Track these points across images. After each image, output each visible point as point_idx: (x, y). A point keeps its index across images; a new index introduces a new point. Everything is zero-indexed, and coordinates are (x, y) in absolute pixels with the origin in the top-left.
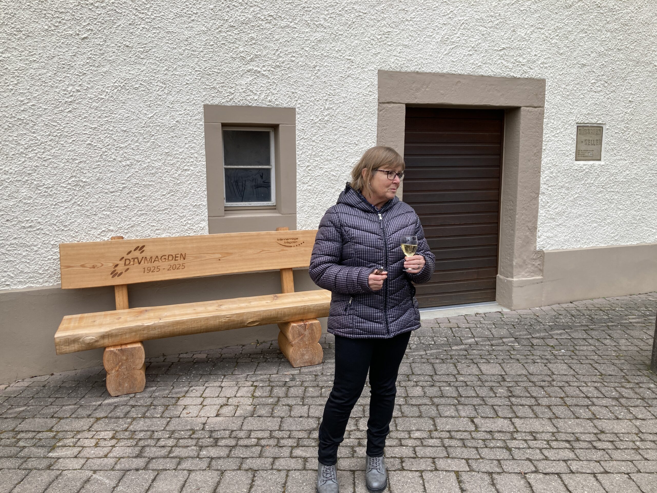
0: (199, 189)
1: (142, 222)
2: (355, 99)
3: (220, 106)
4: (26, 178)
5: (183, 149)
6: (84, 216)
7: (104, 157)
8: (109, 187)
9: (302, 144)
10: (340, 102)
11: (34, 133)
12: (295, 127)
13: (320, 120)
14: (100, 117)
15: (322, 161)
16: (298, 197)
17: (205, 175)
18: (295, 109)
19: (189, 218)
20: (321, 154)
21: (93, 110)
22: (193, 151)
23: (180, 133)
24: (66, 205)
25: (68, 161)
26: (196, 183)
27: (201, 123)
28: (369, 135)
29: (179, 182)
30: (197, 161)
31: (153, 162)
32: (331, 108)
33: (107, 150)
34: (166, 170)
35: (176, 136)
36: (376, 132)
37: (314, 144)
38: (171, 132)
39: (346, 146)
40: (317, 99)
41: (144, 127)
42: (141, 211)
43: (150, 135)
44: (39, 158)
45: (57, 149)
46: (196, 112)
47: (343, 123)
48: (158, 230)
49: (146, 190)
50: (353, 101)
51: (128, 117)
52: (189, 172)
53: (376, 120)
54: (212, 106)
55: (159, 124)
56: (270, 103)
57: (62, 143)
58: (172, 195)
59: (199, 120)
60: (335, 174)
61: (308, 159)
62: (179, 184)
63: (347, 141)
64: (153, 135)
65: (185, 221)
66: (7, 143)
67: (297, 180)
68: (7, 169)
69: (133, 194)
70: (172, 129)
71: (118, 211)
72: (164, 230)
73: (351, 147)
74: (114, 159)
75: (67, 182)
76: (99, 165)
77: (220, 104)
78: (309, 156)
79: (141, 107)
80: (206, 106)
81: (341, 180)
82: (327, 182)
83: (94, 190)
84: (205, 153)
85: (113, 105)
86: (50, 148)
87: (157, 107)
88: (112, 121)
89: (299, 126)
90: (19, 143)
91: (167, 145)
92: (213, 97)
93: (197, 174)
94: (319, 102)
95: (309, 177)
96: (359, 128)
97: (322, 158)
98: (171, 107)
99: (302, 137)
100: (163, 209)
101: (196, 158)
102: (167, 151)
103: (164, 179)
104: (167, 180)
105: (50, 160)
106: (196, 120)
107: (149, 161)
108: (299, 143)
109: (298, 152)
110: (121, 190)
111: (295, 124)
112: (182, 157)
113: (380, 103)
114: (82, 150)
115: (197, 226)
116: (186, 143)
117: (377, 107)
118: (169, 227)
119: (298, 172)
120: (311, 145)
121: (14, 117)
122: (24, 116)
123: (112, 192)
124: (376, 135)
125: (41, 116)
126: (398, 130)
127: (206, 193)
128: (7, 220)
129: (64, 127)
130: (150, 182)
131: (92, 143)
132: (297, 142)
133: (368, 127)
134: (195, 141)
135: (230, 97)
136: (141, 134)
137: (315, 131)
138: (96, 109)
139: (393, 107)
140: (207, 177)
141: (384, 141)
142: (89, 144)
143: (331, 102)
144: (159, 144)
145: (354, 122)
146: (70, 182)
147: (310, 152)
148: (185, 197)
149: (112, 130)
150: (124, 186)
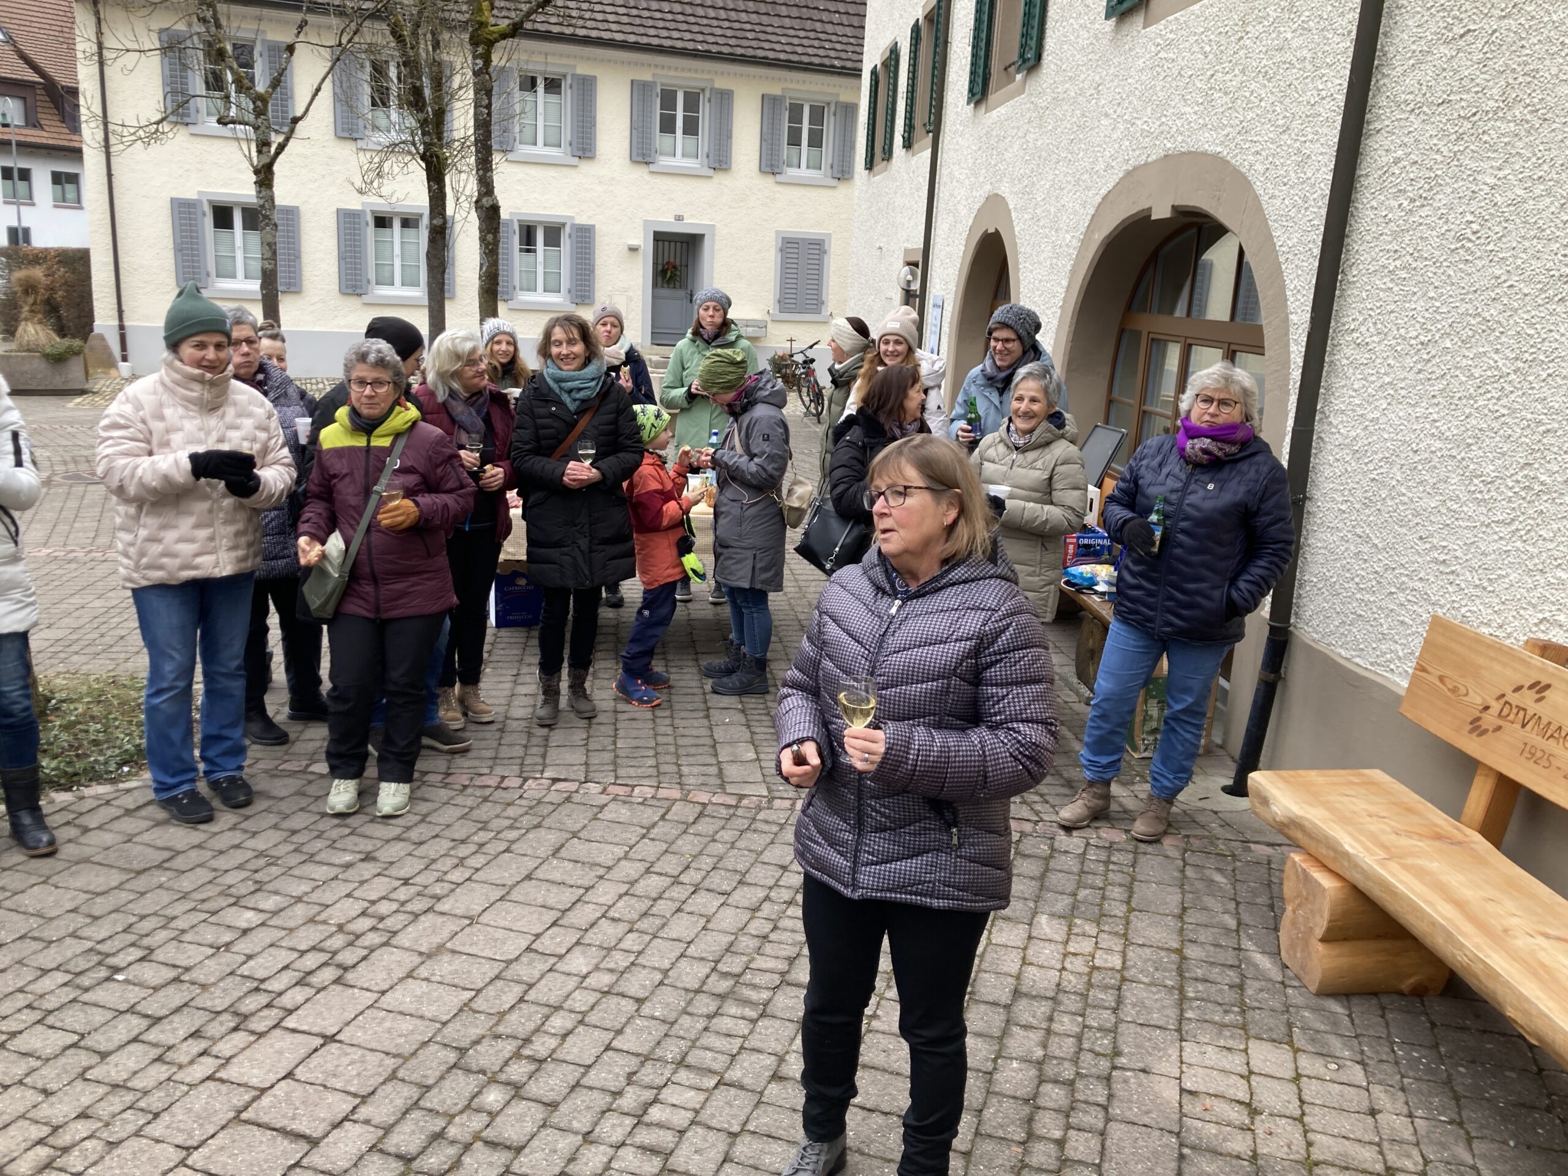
4: (1463, 454)
6: (1523, 567)
25: (1528, 426)
44: (1490, 410)
45: (1520, 393)
66: (1458, 372)
75: (1516, 477)
86: (1510, 389)
90: (1472, 374)
105: (1504, 419)
121: (1479, 315)
122: (1493, 311)
125: (1516, 311)
129: (1544, 340)
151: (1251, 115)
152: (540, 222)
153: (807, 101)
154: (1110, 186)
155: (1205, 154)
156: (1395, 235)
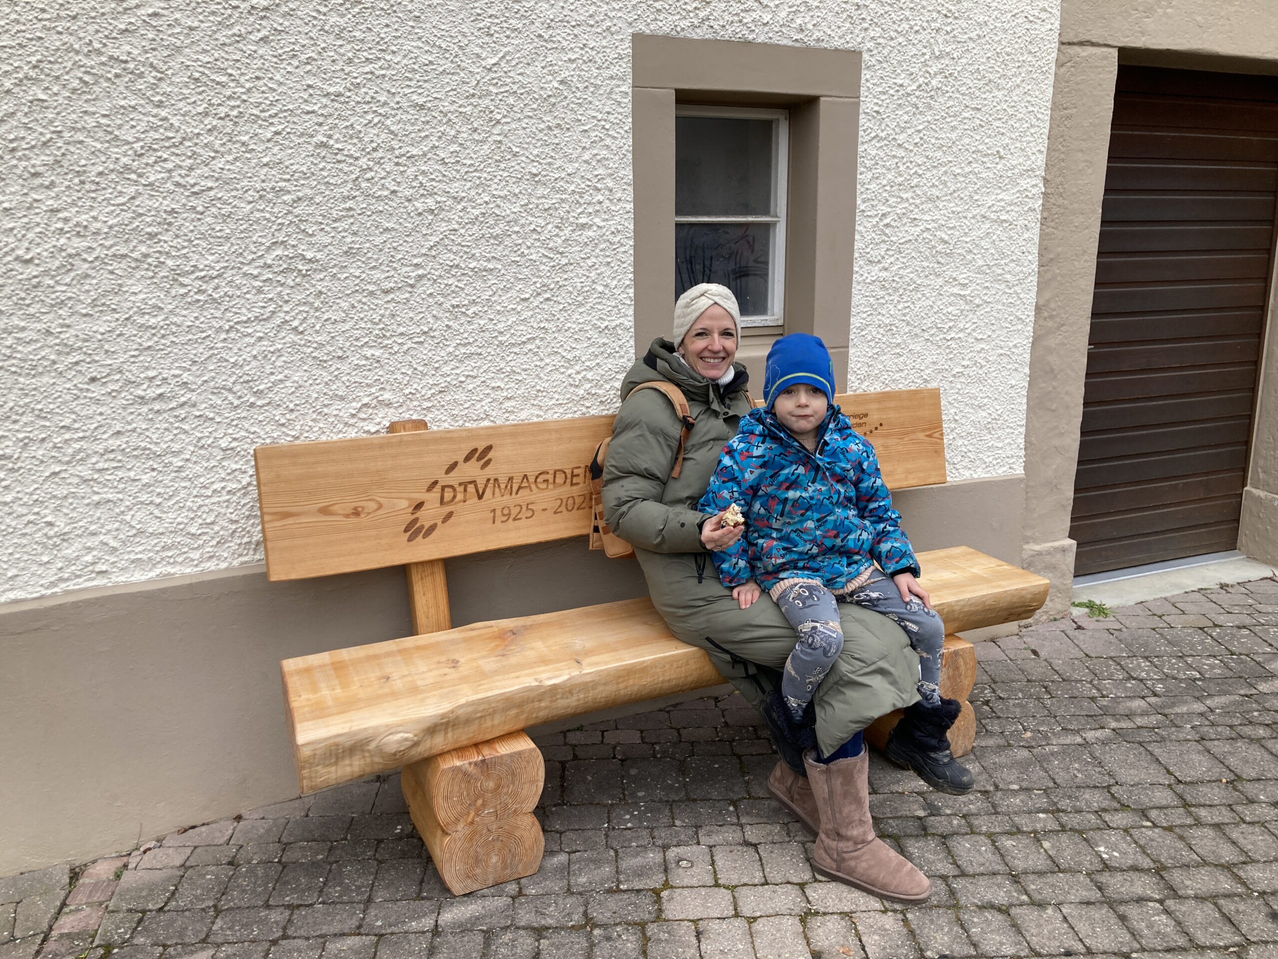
0: (615, 282)
1: (467, 376)
2: (1005, 31)
3: (673, 38)
4: (144, 249)
5: (576, 165)
6: (310, 361)
7: (363, 185)
8: (377, 275)
9: (874, 152)
10: (970, 39)
11: (159, 105)
12: (858, 104)
13: (920, 86)
14: (350, 61)
15: (918, 202)
16: (856, 299)
17: (631, 243)
18: (860, 53)
19: (588, 364)
20: (916, 181)
21: (330, 39)
22: (601, 171)
23: (570, 116)
24: (260, 329)
25: (261, 197)
26: (609, 263)
27: (623, 89)
28: (1032, 131)
29: (564, 261)
30: (611, 200)
31: (499, 201)
32: (948, 54)
33: (371, 164)
34: (532, 227)
35: (559, 126)
36: (1047, 124)
37: (901, 153)
38: (545, 113)
39: (977, 161)
40: (916, 28)
41: (473, 95)
42: (465, 345)
43: (491, 120)
44: (178, 184)
45: (230, 158)
46: (612, 56)
47: (972, 96)
48: (509, 399)
49: (479, 284)
50: (1001, 35)
51: (431, 63)
52: (591, 233)
53: (1051, 90)
54: (653, 37)
55: (515, 87)
56: (801, 36)
57: (245, 138)
58: (548, 299)
59: (620, 79)
60: (946, 238)
61: (885, 194)
62: (566, 268)
63: (980, 147)
64: (498, 122)
65: (578, 373)
66: (80, 136)
67: (856, 255)
68: (83, 218)
69: (444, 296)
70: (549, 103)
71: (406, 347)
72: (526, 399)
73: (989, 165)
74: (394, 192)
75: (261, 262)
76: (350, 209)
77: (674, 33)
78: (888, 188)
79: (464, 35)
80: (638, 39)
81: (959, 254)
82: (927, 258)
83: (336, 286)
84: (631, 177)
85: (387, 26)
86: (207, 154)
87: (508, 37)
88: (384, 76)
89: (867, 104)
90: (117, 138)
91: (535, 152)
92: (659, 11)
93: (611, 237)
94: (919, 37)
95: (884, 246)
96: (1010, 111)
97: (919, 192)
98: (546, 37)
99: (873, 134)
100: (524, 339)
101: (611, 191)
102: (534, 171)
103: (526, 252)
104: (533, 257)
105: (212, 193)
106: (612, 78)
107: (487, 199)
108: (867, 149)
109: (862, 177)
110: (412, 286)
111: (858, 97)
112: (572, 188)
113: (1063, 44)
114: (300, 163)
115: (608, 387)
116: (584, 148)
117: (1054, 55)
118: (539, 391)
119: (860, 233)
120: (894, 157)
121: (99, 53)
122: (128, 48)
123: (386, 292)
124: (1047, 131)
125: (179, 50)
126: (1097, 121)
127: (631, 291)
128: (93, 380)
129: (249, 90)
130: (488, 260)
131: (331, 142)
132: (861, 148)
133: (1031, 109)
134: (608, 141)
135: (702, 14)
136: (466, 118)
137: (906, 118)
138: (338, 37)
139: (1090, 56)
140: (635, 247)
141: (1063, 149)
142: (323, 145)
143: (948, 37)
144: (515, 149)
145: (1000, 94)
146: (269, 262)
147: (890, 176)
148: (581, 305)
149: (385, 104)
150: (420, 272)
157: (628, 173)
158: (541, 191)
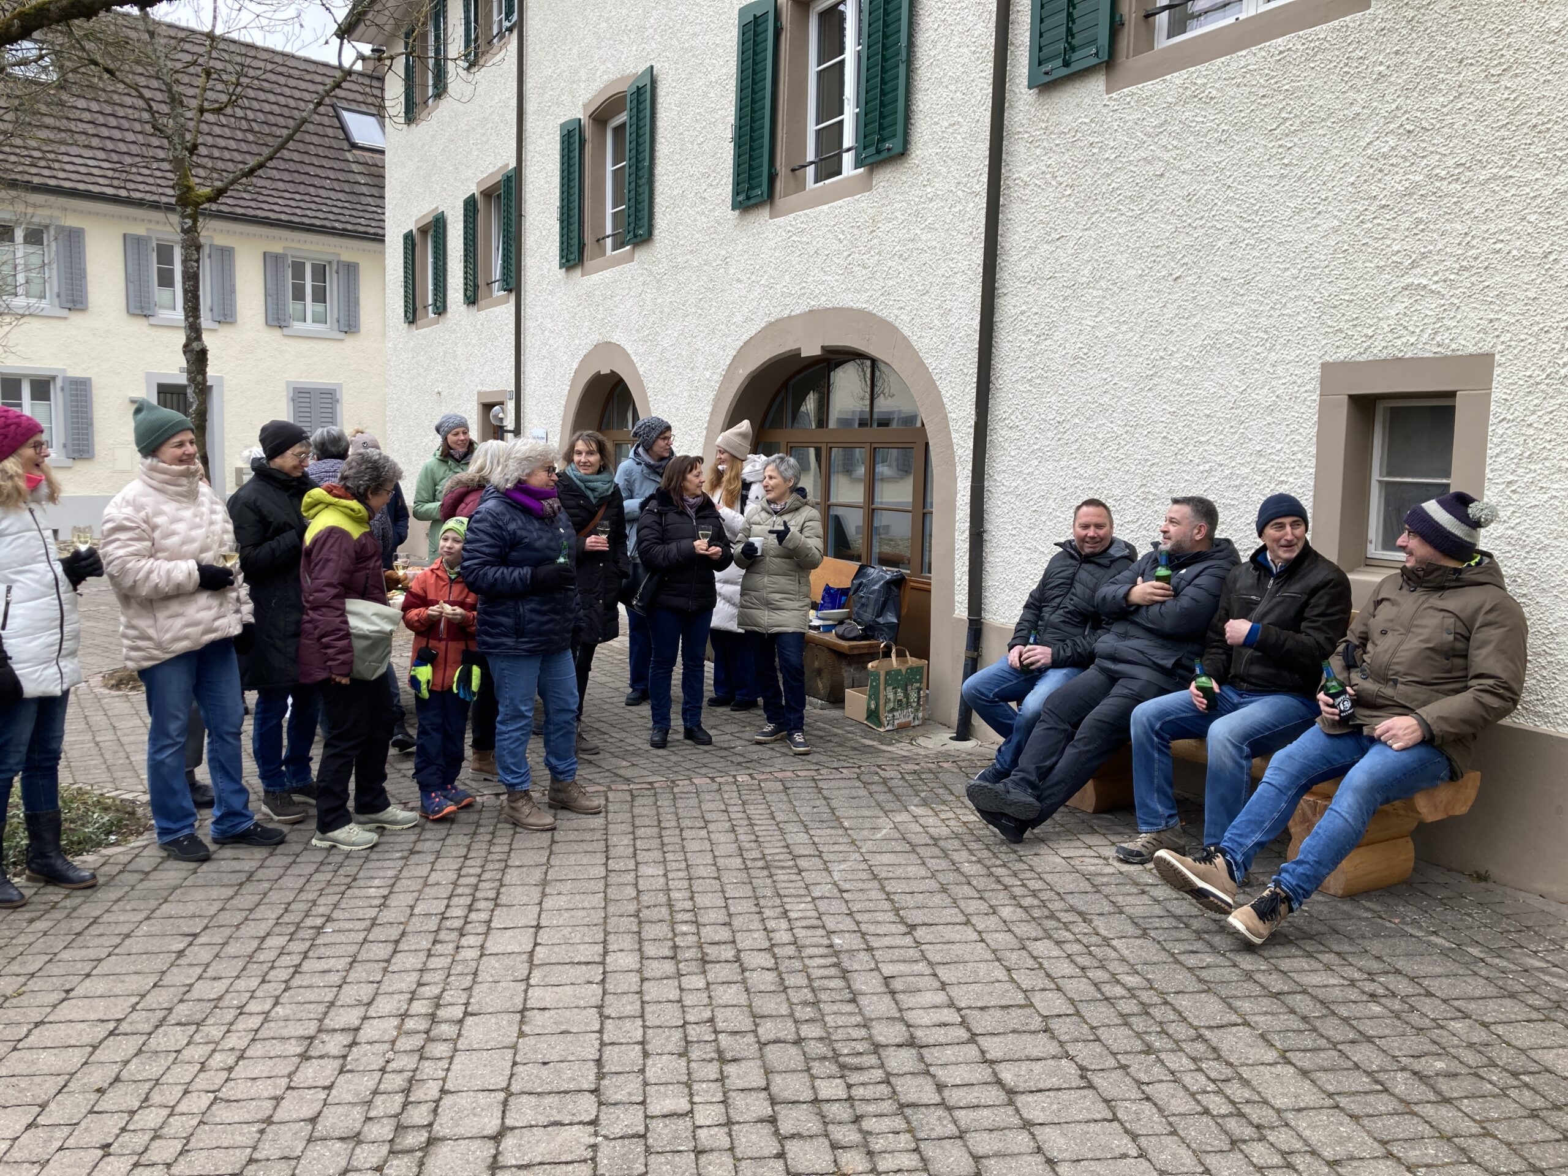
3: (1348, 362)
5: (1282, 445)
9: (1502, 432)
11: (1112, 422)
12: (1490, 395)
14: (1181, 395)
15: (1547, 472)
18: (1493, 355)
20: (1545, 454)
22: (1296, 449)
23: (1281, 416)
25: (1140, 463)
27: (1313, 397)
30: (1301, 466)
31: (1239, 466)
33: (1183, 446)
34: (1255, 481)
35: (1274, 422)
37: (1531, 431)
38: (1268, 415)
40: (1546, 329)
41: (1233, 408)
43: (1240, 421)
45: (1131, 445)
46: (1308, 378)
51: (1215, 392)
54: (1334, 364)
55: (1253, 402)
56: (1440, 349)
57: (1137, 435)
59: (1312, 391)
61: (1513, 466)
64: (1243, 422)
68: (1082, 472)
70: (1270, 410)
74: (1191, 461)
76: (1173, 469)
77: (1348, 359)
78: (1516, 460)
79: (1232, 376)
80: (1324, 366)
84: (1315, 452)
85: (1198, 376)
86: (1124, 443)
87: (1253, 374)
88: (1194, 401)
89: (1498, 393)
90: (1097, 437)
91: (1261, 438)
92: (1338, 347)
95: (1512, 509)
97: (1547, 464)
98: (1272, 371)
99: (1502, 417)
101: (1300, 460)
102: (1259, 449)
105: (1123, 461)
106: (1307, 391)
107: (1234, 465)
108: (1496, 430)
109: (1491, 451)
111: (1491, 389)
112: (1279, 458)
116: (1287, 435)
120: (1523, 435)
121: (1097, 402)
122: (1105, 399)
125: (1121, 398)
129: (1142, 413)
130: (1232, 499)
131: (1169, 436)
132: (1490, 429)
134: (1302, 430)
135: (1366, 345)
136: (1229, 420)
137: (1536, 402)
138: (1178, 384)
140: (1314, 496)
142: (1165, 437)
144: (1250, 437)
147: (1518, 451)
149: (1193, 415)
151: (891, 283)
152: (26, 376)
153: (308, 259)
154: (753, 333)
155: (851, 309)
156: (1029, 358)
157: (1313, 450)
158: (1262, 460)
